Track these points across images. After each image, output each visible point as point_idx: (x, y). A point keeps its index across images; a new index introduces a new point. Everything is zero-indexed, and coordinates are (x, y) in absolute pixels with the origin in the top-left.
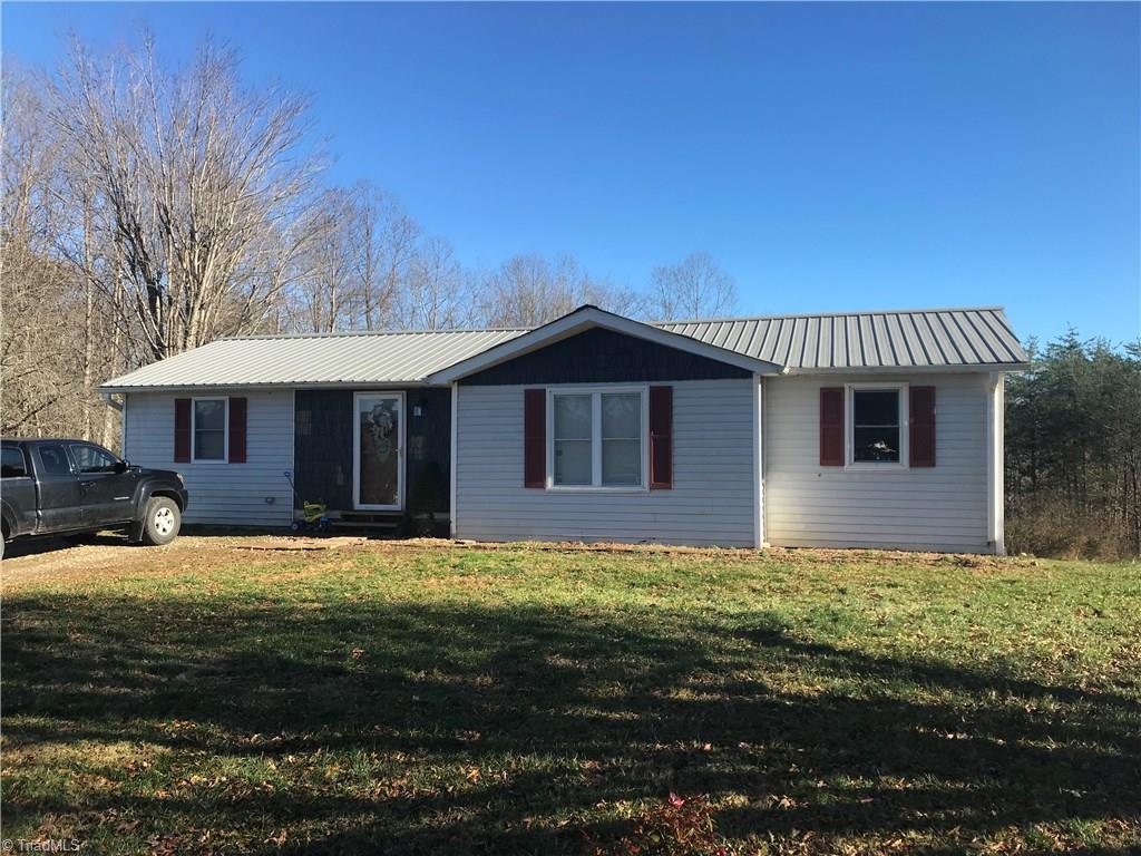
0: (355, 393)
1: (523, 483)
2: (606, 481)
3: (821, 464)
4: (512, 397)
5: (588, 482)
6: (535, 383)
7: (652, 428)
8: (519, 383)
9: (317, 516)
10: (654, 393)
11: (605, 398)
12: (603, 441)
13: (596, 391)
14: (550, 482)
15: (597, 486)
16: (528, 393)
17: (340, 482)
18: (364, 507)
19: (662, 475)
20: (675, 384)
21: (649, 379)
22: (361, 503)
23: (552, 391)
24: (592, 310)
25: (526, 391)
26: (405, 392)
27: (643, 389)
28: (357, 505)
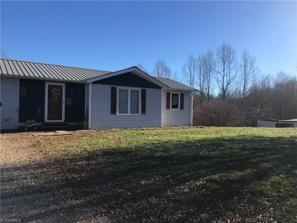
0: (46, 82)
1: (110, 113)
2: (131, 113)
3: (166, 109)
4: (108, 88)
5: (127, 113)
6: (114, 85)
7: (142, 99)
8: (110, 85)
9: (33, 125)
10: (142, 90)
11: (131, 91)
12: (131, 102)
13: (129, 89)
14: (118, 112)
15: (129, 114)
16: (112, 88)
17: (39, 112)
18: (49, 121)
19: (144, 111)
20: (147, 89)
21: (141, 87)
22: (48, 120)
23: (119, 88)
24: (136, 68)
25: (111, 87)
26: (65, 83)
27: (140, 89)
28: (46, 120)
